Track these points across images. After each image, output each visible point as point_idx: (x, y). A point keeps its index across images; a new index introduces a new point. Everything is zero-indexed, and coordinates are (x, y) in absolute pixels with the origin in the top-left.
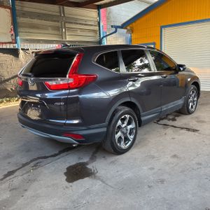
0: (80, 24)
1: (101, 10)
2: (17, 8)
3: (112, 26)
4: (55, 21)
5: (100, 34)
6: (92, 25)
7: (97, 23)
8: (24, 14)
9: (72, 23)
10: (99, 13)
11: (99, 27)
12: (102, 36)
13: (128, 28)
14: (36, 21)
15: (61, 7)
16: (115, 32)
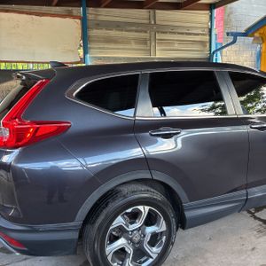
0: (179, 33)
1: (215, 11)
2: (90, 17)
3: (228, 34)
4: (141, 31)
5: (210, 47)
6: (198, 34)
7: (207, 31)
8: (98, 24)
9: (166, 33)
10: (211, 16)
11: (210, 35)
12: (213, 50)
13: (257, 35)
14: (113, 33)
15: (152, 11)
16: (234, 42)
